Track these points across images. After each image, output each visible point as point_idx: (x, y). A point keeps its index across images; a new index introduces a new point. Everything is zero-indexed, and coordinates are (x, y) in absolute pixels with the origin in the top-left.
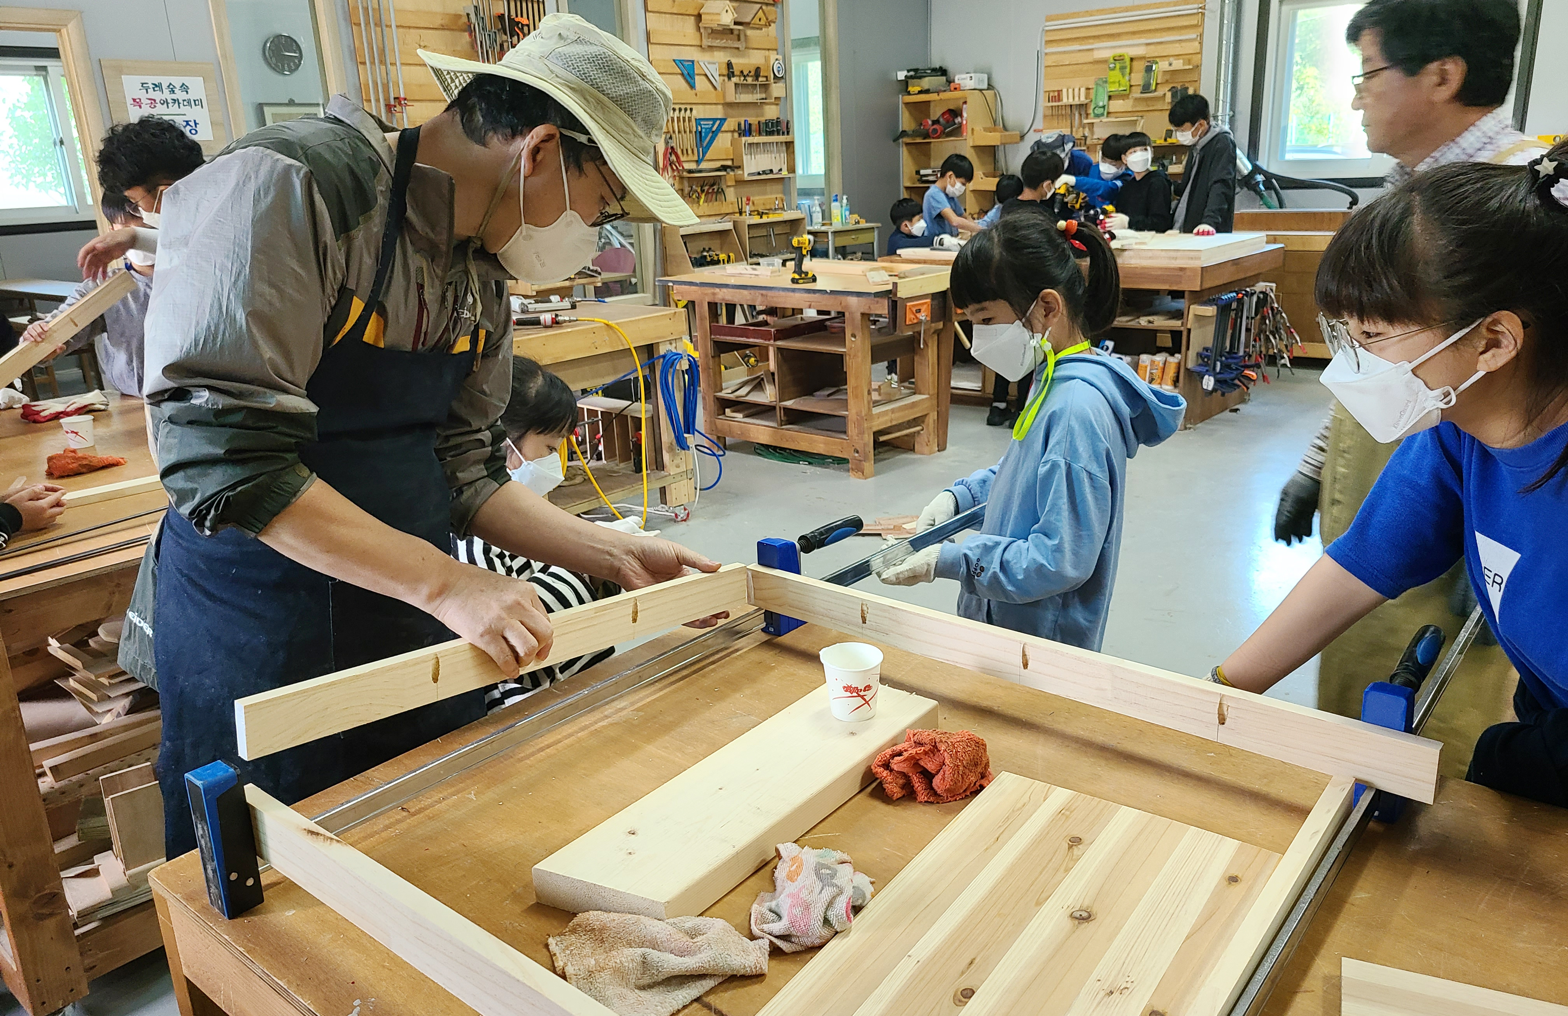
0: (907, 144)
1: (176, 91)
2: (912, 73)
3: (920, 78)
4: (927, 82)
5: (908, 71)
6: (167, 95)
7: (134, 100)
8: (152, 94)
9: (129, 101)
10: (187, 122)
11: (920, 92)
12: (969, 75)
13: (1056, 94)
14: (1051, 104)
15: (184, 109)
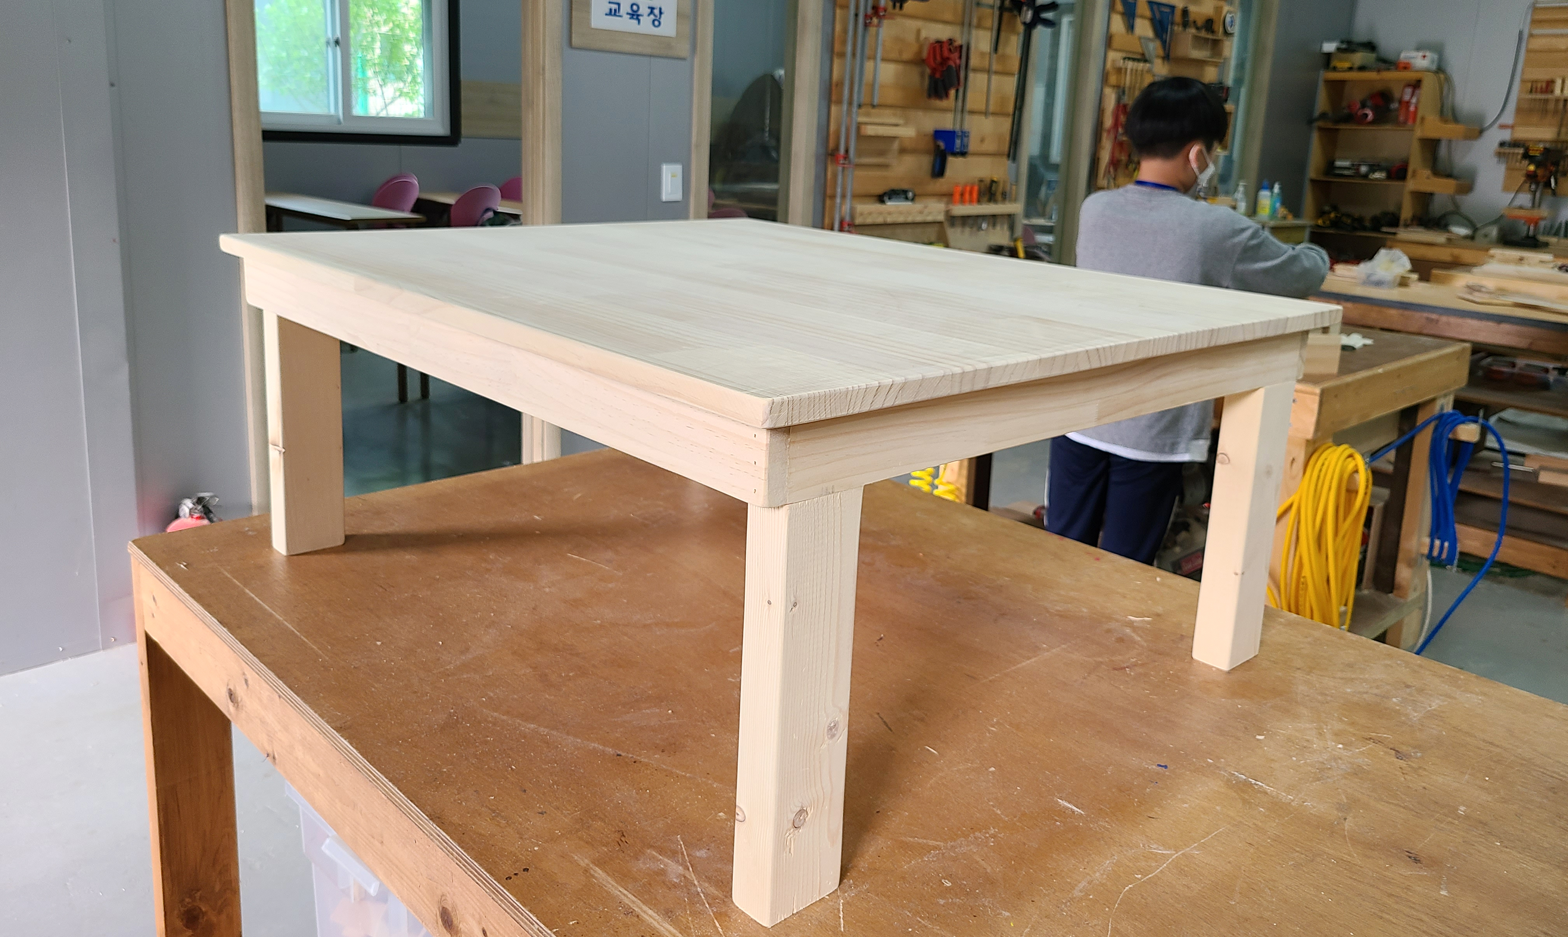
0: (1320, 129)
2: (1344, 46)
3: (1353, 51)
4: (1359, 58)
5: (1342, 42)
10: (652, 8)
11: (1351, 69)
12: (1421, 54)
13: (1544, 85)
14: (1534, 96)
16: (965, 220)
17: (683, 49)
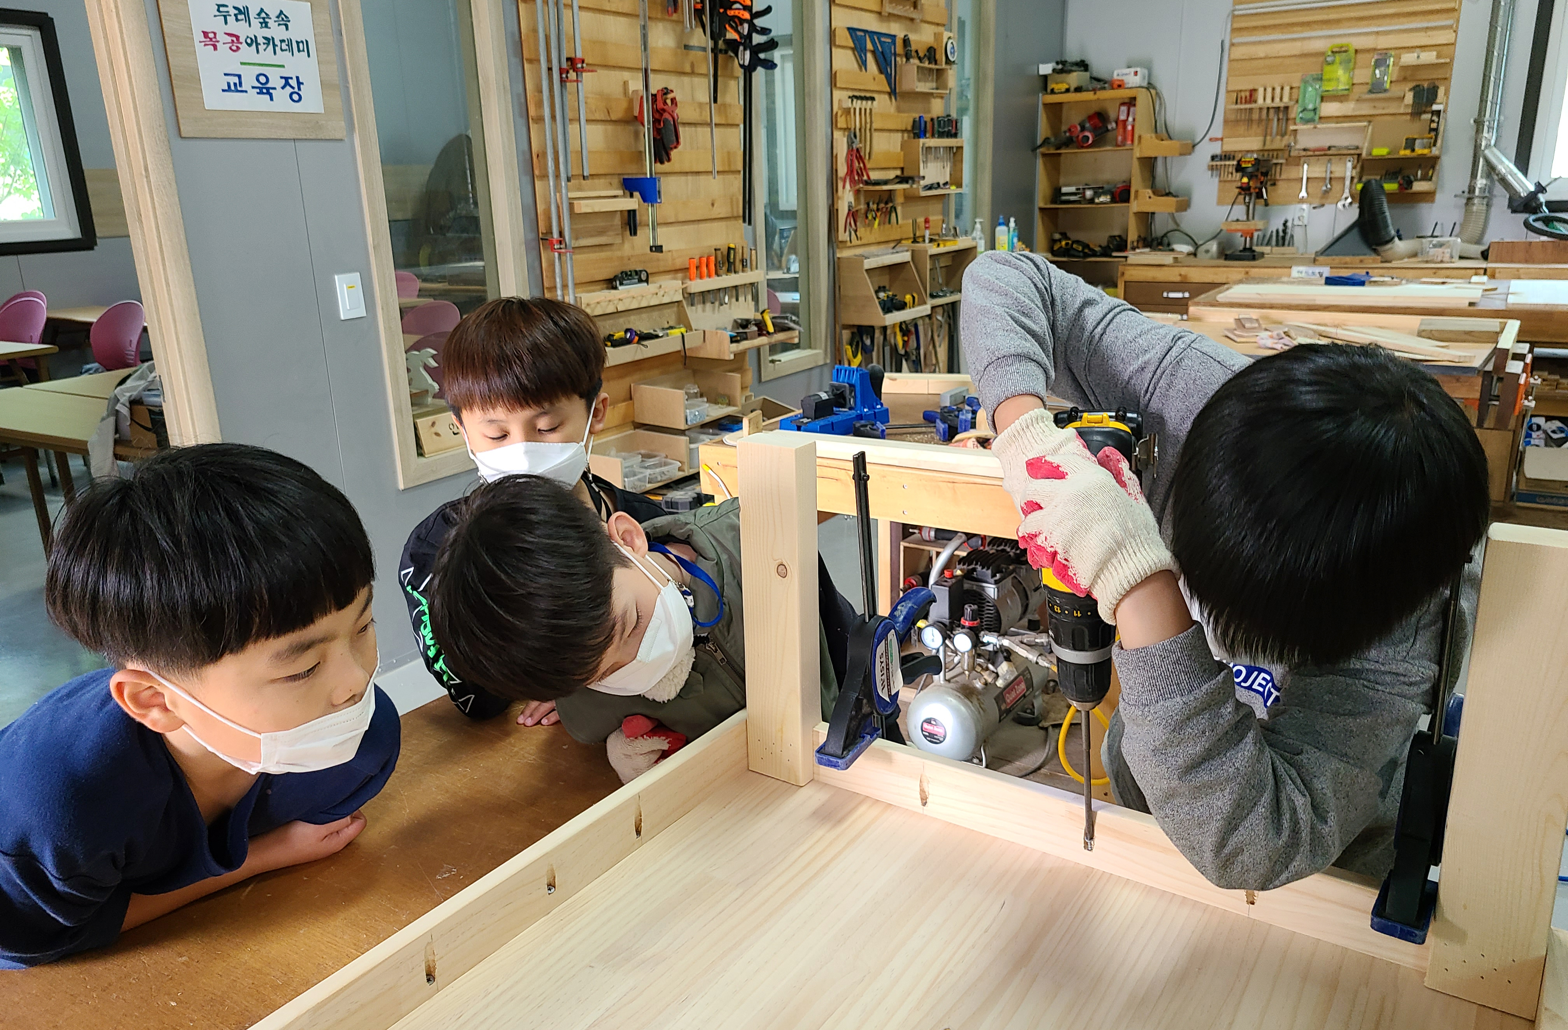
0: (1044, 155)
1: (271, 23)
2: (1060, 66)
3: (1070, 71)
4: (1075, 78)
5: (1057, 63)
6: (256, 30)
7: (206, 34)
8: (234, 27)
9: (198, 37)
10: (287, 79)
11: (1068, 91)
12: (1132, 70)
13: (1248, 94)
14: (1239, 106)
15: (283, 57)
16: (705, 296)
17: (337, 128)
